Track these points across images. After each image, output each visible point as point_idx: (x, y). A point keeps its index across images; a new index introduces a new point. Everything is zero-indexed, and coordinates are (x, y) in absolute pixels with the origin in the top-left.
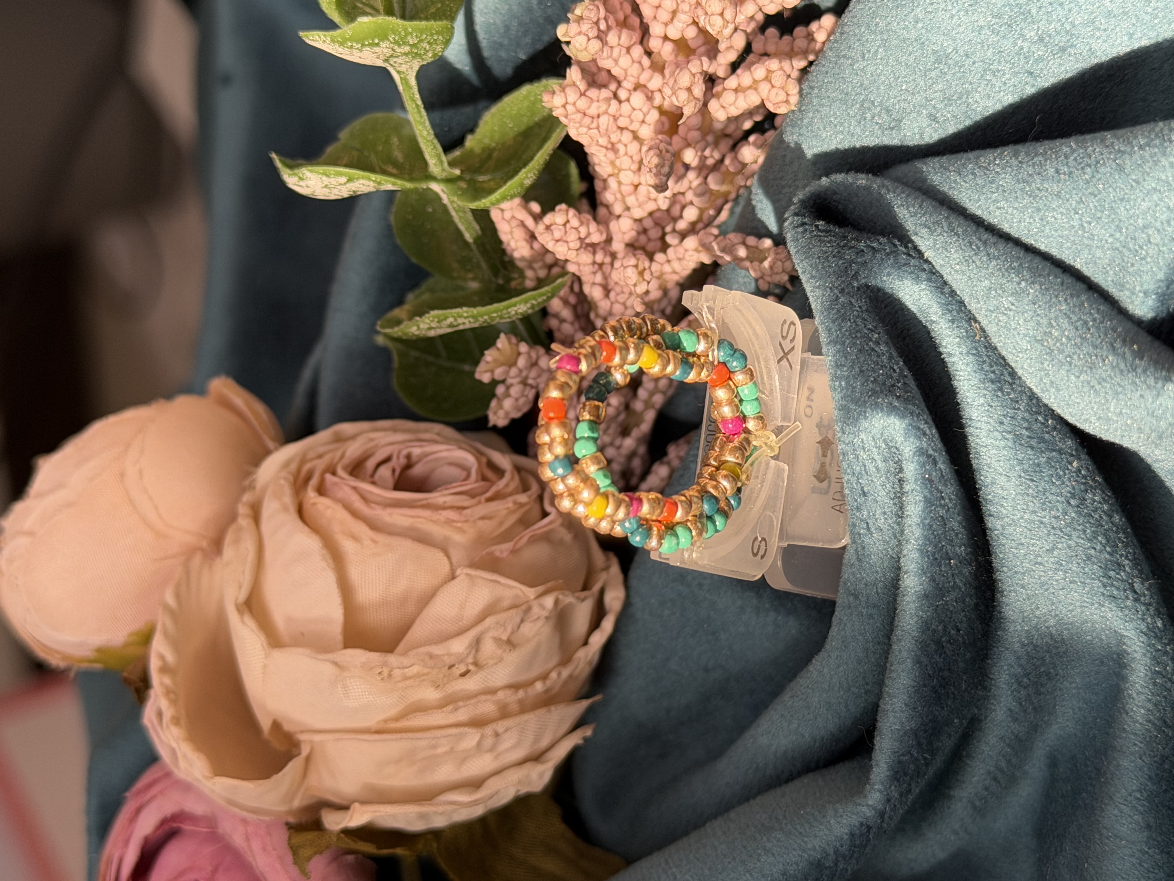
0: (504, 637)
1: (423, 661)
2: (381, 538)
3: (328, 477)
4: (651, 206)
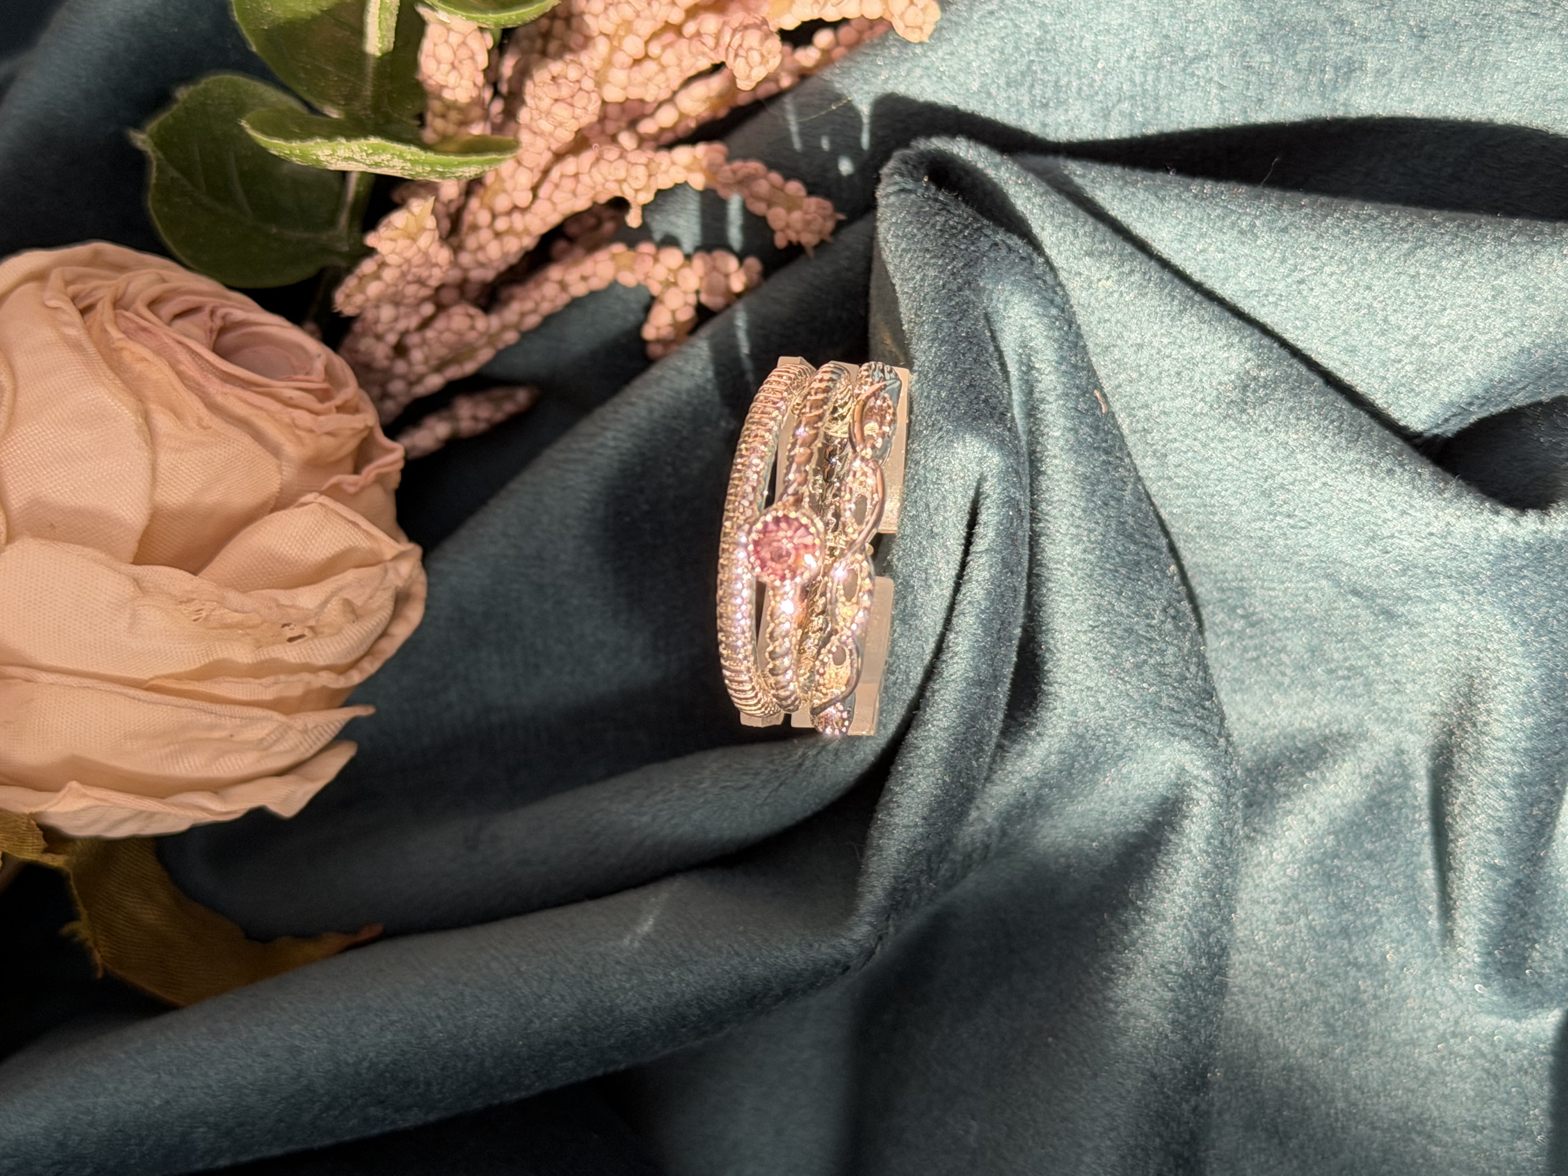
2: (217, 424)
4: (636, 92)
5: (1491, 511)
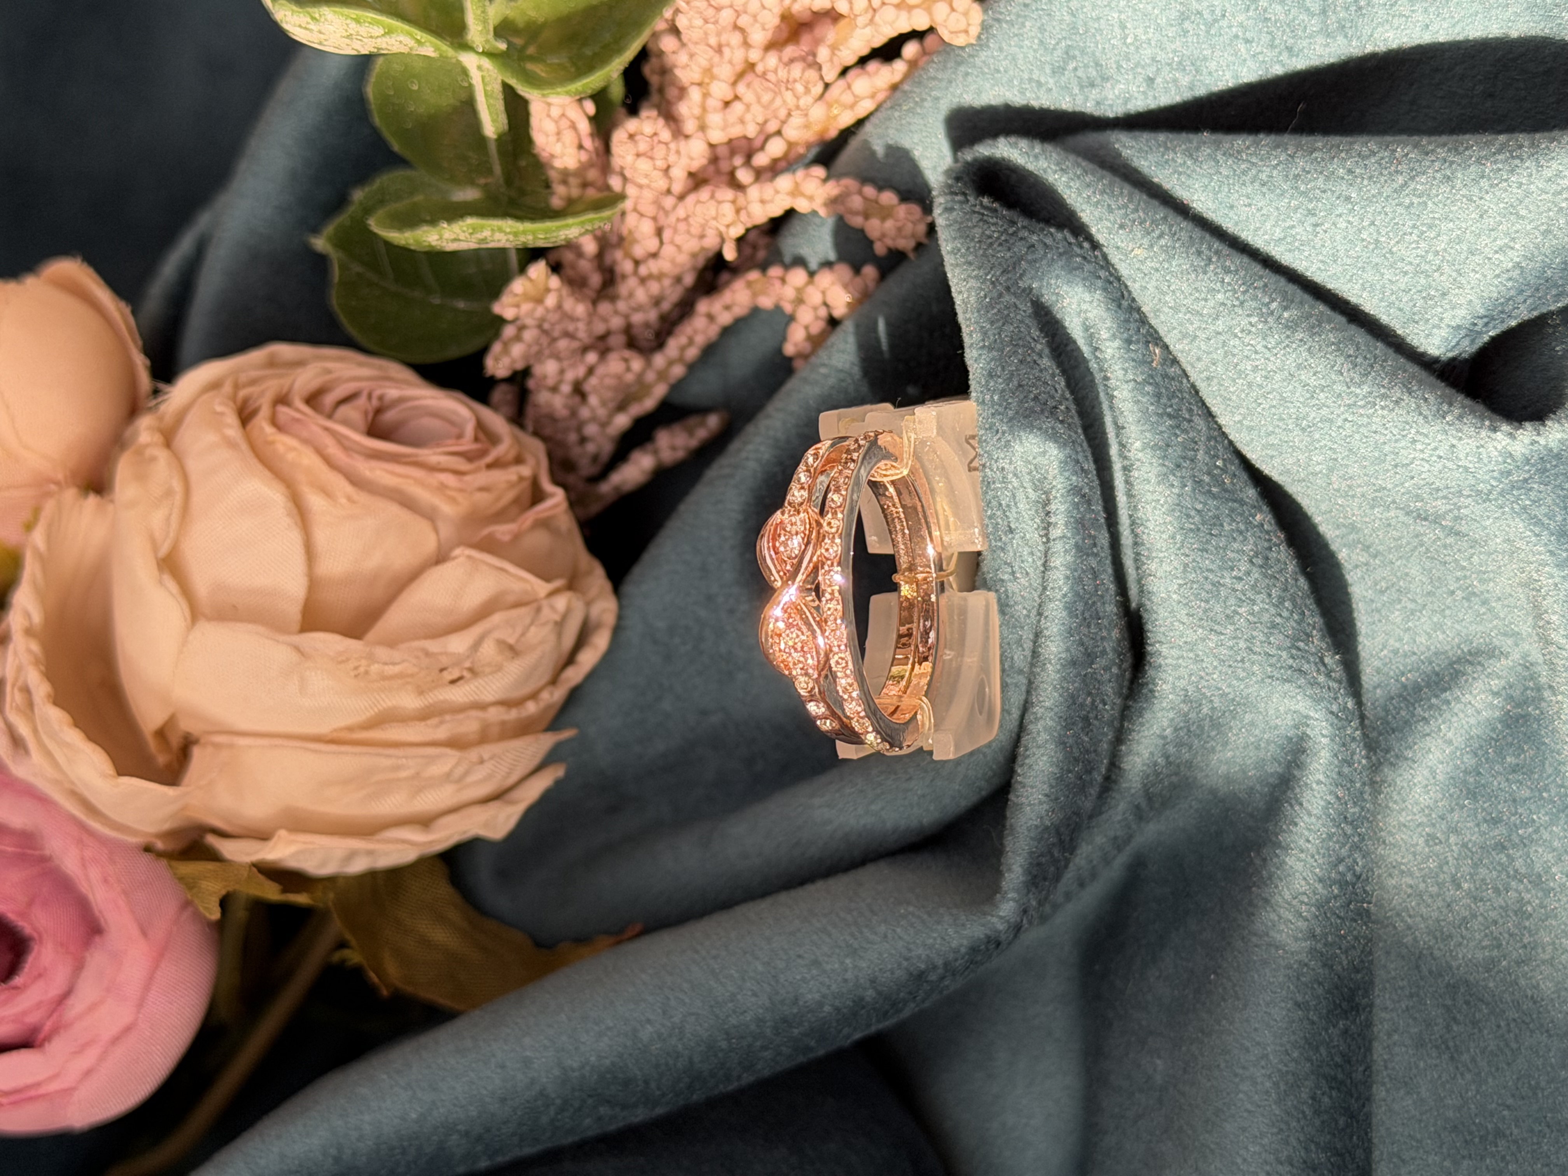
0: (511, 641)
1: (417, 657)
2: (362, 497)
3: (282, 410)
4: (736, 131)
5: (1490, 429)
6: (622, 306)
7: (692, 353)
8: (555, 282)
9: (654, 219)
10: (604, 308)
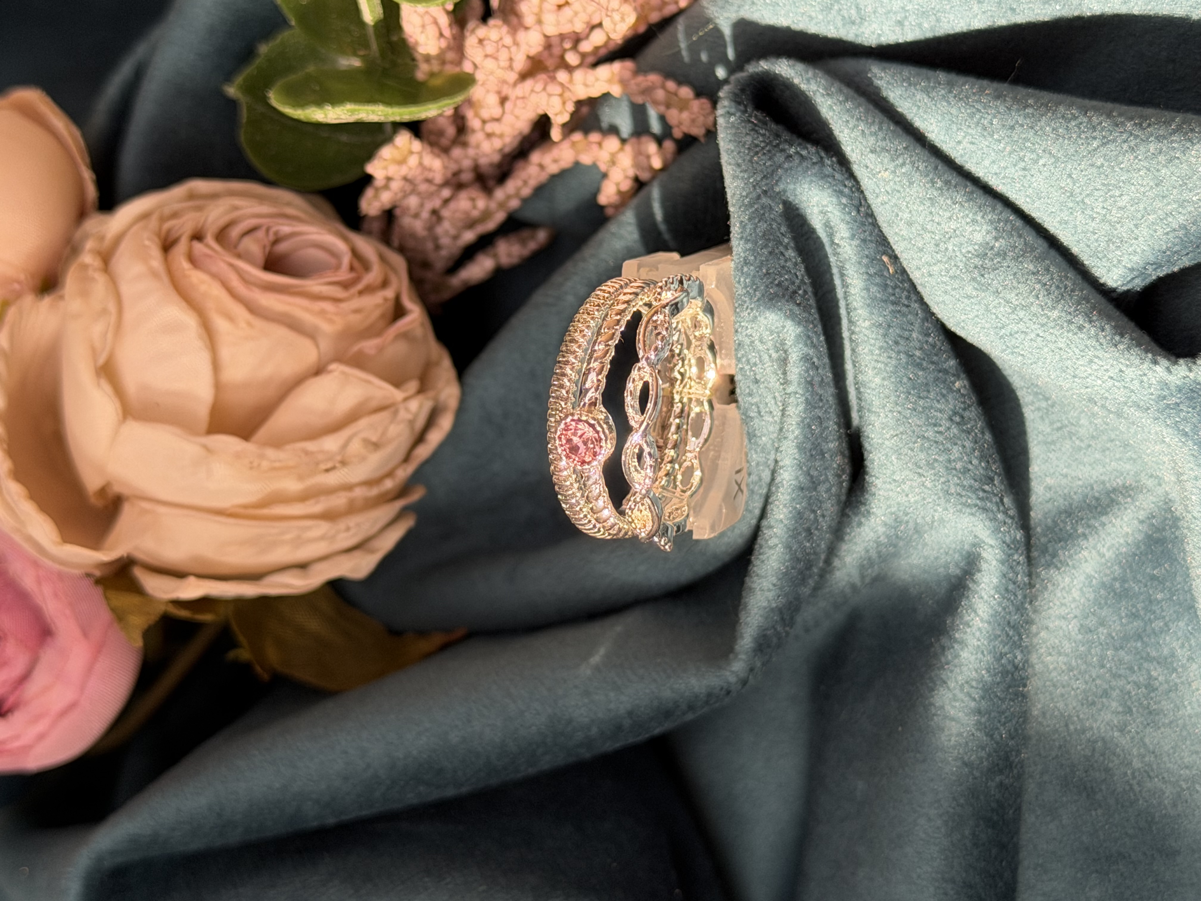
0: (374, 439)
1: (299, 455)
2: (258, 323)
3: (197, 245)
5: (1152, 362)
6: (471, 152)
7: (526, 192)
8: (417, 145)
9: (499, 93)
10: (457, 152)
